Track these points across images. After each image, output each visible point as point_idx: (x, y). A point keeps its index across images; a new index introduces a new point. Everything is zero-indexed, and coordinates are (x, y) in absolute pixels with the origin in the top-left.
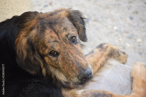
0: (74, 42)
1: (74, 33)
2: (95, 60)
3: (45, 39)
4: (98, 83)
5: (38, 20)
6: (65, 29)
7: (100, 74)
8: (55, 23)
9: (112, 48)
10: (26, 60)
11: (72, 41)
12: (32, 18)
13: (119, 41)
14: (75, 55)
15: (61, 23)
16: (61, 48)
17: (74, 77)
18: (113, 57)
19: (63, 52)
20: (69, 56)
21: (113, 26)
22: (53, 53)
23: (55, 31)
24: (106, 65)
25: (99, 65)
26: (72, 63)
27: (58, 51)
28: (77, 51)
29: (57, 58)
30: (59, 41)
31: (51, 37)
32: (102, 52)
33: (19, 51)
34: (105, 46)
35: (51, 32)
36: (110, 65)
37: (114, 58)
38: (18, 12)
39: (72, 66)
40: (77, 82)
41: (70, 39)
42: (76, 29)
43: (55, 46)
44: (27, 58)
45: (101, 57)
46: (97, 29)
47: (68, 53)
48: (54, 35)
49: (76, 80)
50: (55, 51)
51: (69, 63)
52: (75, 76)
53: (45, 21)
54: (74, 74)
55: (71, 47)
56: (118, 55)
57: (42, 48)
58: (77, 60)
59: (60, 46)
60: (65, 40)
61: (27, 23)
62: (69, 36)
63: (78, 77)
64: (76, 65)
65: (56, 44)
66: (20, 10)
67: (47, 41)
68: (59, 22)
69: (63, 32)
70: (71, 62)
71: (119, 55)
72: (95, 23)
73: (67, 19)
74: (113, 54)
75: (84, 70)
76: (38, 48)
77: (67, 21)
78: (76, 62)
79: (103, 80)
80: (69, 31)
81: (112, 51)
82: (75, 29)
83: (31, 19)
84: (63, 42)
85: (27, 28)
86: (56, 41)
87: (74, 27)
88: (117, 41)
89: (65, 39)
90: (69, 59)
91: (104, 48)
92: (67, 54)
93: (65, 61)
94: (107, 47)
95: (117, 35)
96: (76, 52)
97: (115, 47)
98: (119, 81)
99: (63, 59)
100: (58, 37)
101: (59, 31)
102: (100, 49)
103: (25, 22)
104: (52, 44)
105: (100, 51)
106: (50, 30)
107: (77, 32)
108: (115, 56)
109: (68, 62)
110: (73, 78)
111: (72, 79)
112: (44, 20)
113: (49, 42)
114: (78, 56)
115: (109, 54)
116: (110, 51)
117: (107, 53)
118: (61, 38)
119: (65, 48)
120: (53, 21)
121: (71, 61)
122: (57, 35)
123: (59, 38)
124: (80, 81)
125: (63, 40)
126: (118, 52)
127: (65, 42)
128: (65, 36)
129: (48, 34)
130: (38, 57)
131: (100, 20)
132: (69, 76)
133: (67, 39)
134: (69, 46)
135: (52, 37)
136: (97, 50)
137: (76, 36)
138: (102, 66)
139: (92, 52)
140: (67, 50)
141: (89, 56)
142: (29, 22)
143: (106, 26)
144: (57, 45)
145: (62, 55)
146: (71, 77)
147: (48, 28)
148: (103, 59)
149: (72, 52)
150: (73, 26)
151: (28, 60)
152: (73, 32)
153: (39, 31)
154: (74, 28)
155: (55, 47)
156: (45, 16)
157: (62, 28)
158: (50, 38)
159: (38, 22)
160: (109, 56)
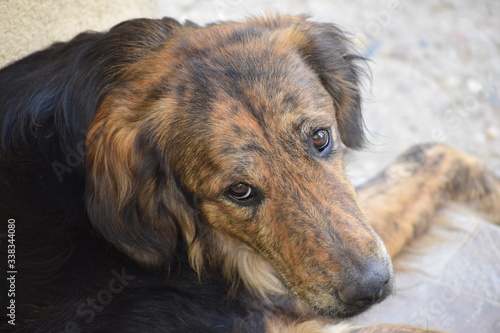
0: (321, 150)
1: (323, 113)
2: (395, 207)
3: (213, 136)
4: (403, 297)
5: (182, 58)
6: (291, 100)
7: (413, 265)
8: (252, 75)
9: (459, 162)
10: (126, 208)
11: (316, 146)
12: (154, 44)
13: (490, 138)
14: (325, 203)
15: (273, 76)
16: (273, 174)
17: (319, 289)
18: (461, 197)
19: (282, 189)
20: (302, 208)
21: (465, 79)
22: (240, 191)
23: (249, 106)
24: (436, 231)
25: (407, 226)
26: (313, 234)
27: (262, 186)
28: (334, 188)
29: (254, 213)
30: (266, 146)
31: (236, 132)
32: (420, 178)
33: (101, 171)
34: (431, 153)
35: (235, 109)
36: (452, 229)
37: (468, 200)
38: (99, 16)
39: (315, 247)
40: (330, 307)
41: (306, 142)
42: (329, 97)
43: (252, 166)
44: (131, 202)
45: (416, 197)
46: (402, 89)
47: (298, 195)
48: (248, 123)
49: (325, 300)
50: (247, 185)
51: (304, 234)
52: (326, 288)
53: (212, 66)
54: (320, 279)
55: (310, 172)
56: (481, 190)
57: (196, 170)
58: (334, 224)
59: (269, 166)
60: (287, 144)
61: (134, 65)
62: (305, 129)
63: (336, 293)
64: (331, 246)
65: (252, 157)
66: (107, 7)
67: (217, 145)
68: (266, 70)
69: (282, 112)
70: (310, 232)
71: (488, 191)
72: (395, 65)
73: (296, 59)
74: (462, 186)
75: (361, 267)
76: (178, 166)
77: (297, 66)
78: (331, 231)
79: (422, 289)
80: (305, 111)
81: (458, 173)
82: (327, 100)
83: (153, 50)
84: (282, 152)
85: (136, 86)
86: (252, 147)
87: (322, 89)
88: (480, 138)
89: (288, 142)
90: (304, 221)
91: (429, 162)
92: (296, 198)
93: (288, 227)
94: (441, 156)
95: (480, 115)
96: (331, 193)
97: (470, 160)
98: (488, 293)
99: (280, 216)
100: (264, 130)
101: (268, 109)
102: (412, 165)
103: (128, 61)
104: (239, 159)
105: (415, 172)
106: (232, 101)
107: (334, 112)
108: (473, 193)
109: (300, 230)
110: (315, 292)
111: (310, 295)
112: (208, 61)
113: (225, 151)
114: (336, 209)
115: (447, 185)
116: (452, 175)
117: (439, 180)
118: (273, 136)
119: (287, 174)
120: (244, 68)
121: (311, 225)
122: (260, 124)
123: (266, 135)
124: (341, 308)
125: (282, 144)
126: (482, 179)
127: (288, 152)
128: (290, 128)
129: (223, 119)
130: (179, 201)
131: (417, 52)
132: (301, 282)
133: (298, 142)
134: (302, 166)
135: (238, 130)
136: (400, 171)
137: (329, 128)
138: (420, 232)
139: (383, 176)
140: (295, 184)
141: (371, 190)
142: (142, 62)
143: (438, 80)
144: (256, 164)
145: (275, 200)
146: (309, 289)
147: (222, 94)
148: (424, 204)
149: (314, 191)
150: (318, 83)
151: (134, 207)
152: (318, 110)
153: (188, 106)
154: (322, 95)
155: (249, 171)
156: (212, 42)
157: (280, 96)
158: (233, 134)
159: (179, 66)
160: (449, 195)
